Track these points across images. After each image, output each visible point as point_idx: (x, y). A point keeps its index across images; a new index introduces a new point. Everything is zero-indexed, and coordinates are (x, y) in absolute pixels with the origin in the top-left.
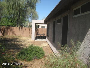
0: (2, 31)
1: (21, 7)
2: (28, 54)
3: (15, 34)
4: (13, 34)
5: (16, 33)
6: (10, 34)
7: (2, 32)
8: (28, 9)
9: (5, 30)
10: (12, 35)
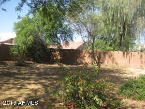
0: (96, 57)
1: (126, 19)
2: (137, 87)
3: (117, 64)
4: (113, 63)
5: (118, 62)
6: (108, 63)
7: (97, 59)
8: (137, 21)
9: (100, 56)
10: (111, 63)
